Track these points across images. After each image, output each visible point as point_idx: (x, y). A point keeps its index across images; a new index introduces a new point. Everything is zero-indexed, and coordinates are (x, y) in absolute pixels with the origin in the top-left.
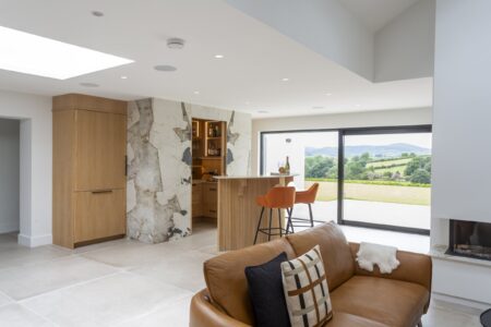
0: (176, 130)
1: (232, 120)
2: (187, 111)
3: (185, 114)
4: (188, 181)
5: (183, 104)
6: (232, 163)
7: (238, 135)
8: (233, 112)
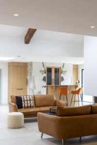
0: (41, 71)
1: (63, 66)
2: (45, 65)
3: (44, 66)
4: (45, 87)
5: (43, 63)
6: (63, 81)
7: (66, 71)
8: (64, 64)
